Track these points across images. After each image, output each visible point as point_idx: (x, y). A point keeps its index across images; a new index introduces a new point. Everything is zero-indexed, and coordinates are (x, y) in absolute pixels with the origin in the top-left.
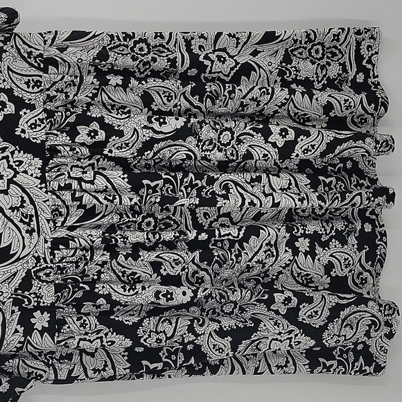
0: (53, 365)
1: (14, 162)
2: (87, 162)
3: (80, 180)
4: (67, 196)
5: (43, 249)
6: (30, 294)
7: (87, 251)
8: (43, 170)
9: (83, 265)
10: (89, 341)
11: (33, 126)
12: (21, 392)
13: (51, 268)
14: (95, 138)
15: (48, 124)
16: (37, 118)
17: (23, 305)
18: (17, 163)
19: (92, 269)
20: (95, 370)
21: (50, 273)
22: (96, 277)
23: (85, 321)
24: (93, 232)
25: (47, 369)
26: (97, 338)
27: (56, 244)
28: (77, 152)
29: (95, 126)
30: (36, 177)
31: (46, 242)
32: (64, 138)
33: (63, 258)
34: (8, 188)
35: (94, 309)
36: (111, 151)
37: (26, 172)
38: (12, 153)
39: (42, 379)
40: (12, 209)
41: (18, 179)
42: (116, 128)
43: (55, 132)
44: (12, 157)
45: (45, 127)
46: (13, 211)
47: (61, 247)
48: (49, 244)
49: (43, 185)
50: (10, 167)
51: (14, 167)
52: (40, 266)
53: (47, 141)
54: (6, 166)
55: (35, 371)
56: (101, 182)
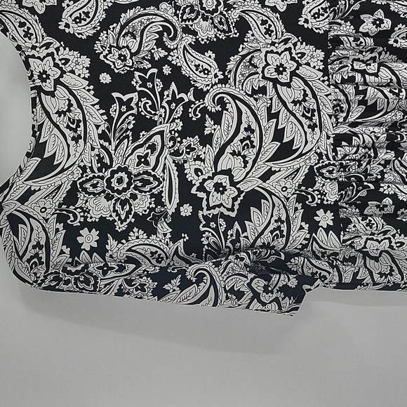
0: (337, 266)
1: (297, 54)
2: (369, 55)
3: (363, 73)
4: (350, 89)
5: (325, 145)
6: (313, 191)
7: (370, 149)
8: (325, 62)
9: (365, 163)
10: (377, 240)
11: (316, 16)
12: (308, 290)
13: (334, 165)
14: (380, 27)
15: (331, 13)
16: (320, 7)
17: (307, 202)
18: (299, 55)
19: (375, 169)
20: (381, 275)
21: (333, 170)
22: (379, 177)
23: (370, 221)
24: (376, 129)
25: (331, 270)
26: (385, 239)
27: (339, 140)
28: (361, 42)
29: (380, 14)
30: (319, 70)
31: (328, 138)
32: (348, 28)
33: (346, 155)
34: (291, 80)
35: (377, 211)
36: (396, 41)
37: (308, 64)
38: (295, 45)
39: (326, 282)
40: (295, 102)
41: (301, 71)
42: (401, 16)
43: (339, 21)
44: (295, 49)
45: (328, 16)
46: (295, 105)
47: (344, 143)
48: (331, 140)
49: (326, 78)
50: (293, 59)
51: (297, 59)
52: (323, 162)
53: (330, 31)
54: (289, 58)
55: (319, 271)
56: (385, 74)
